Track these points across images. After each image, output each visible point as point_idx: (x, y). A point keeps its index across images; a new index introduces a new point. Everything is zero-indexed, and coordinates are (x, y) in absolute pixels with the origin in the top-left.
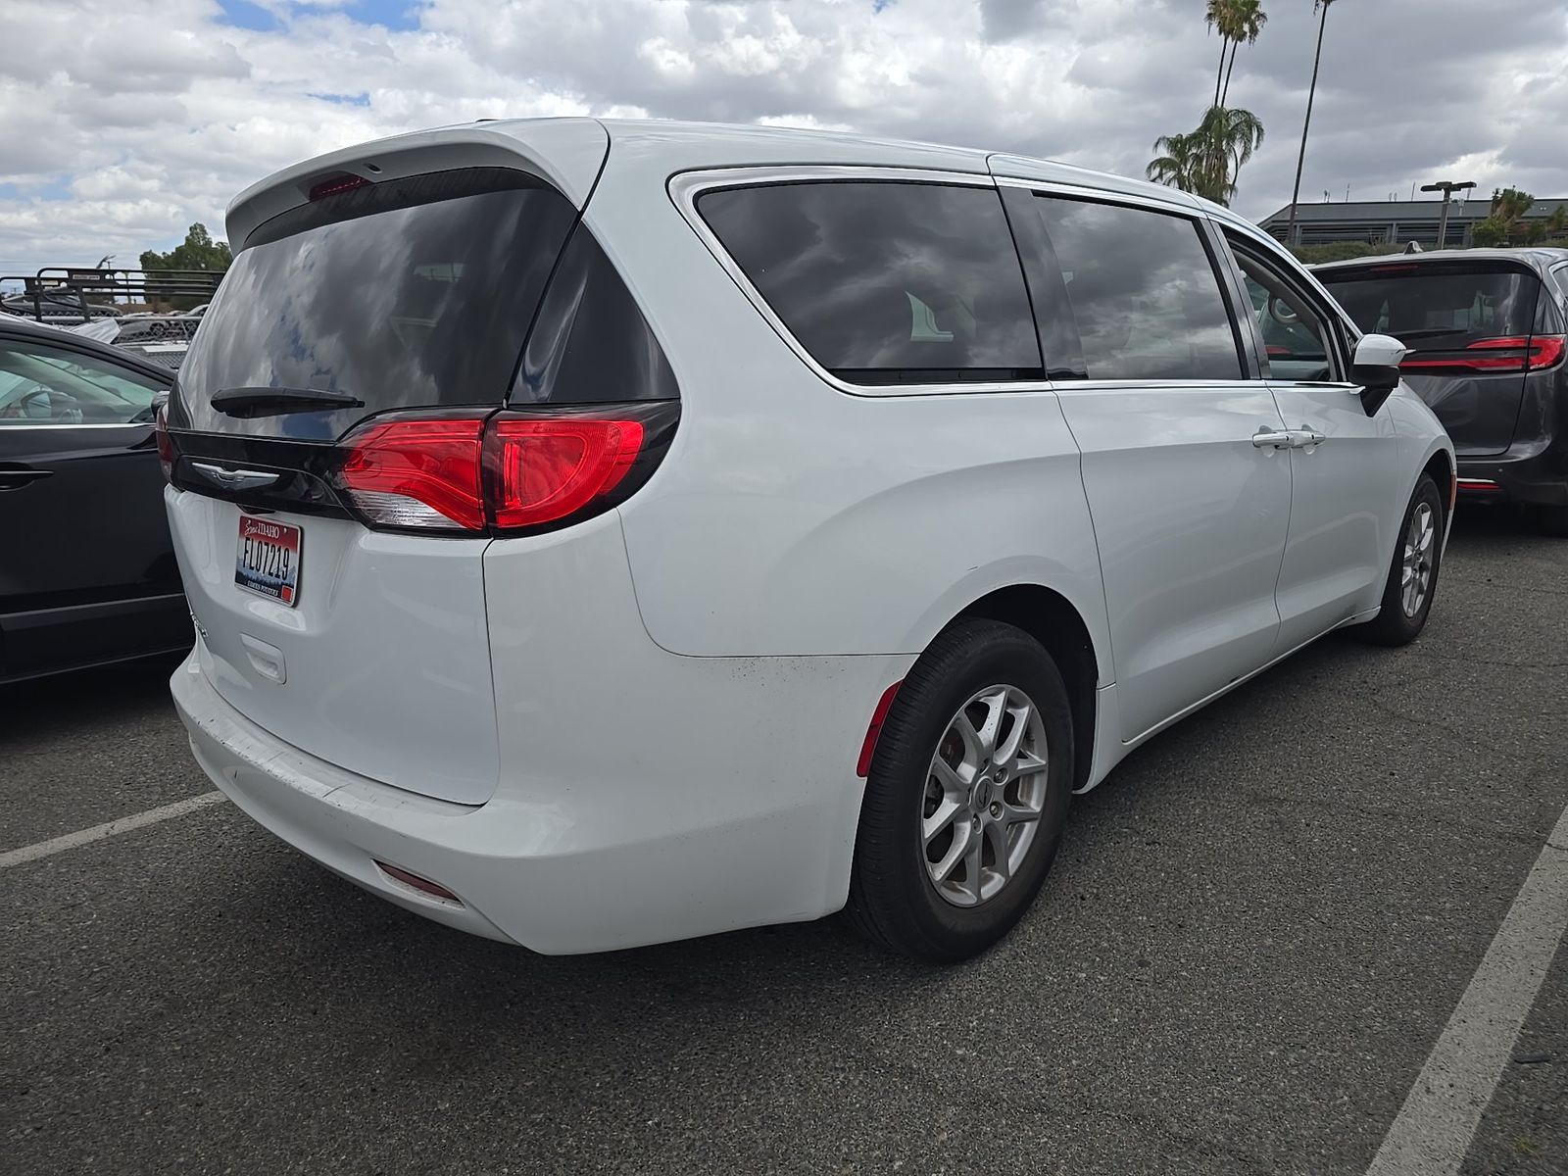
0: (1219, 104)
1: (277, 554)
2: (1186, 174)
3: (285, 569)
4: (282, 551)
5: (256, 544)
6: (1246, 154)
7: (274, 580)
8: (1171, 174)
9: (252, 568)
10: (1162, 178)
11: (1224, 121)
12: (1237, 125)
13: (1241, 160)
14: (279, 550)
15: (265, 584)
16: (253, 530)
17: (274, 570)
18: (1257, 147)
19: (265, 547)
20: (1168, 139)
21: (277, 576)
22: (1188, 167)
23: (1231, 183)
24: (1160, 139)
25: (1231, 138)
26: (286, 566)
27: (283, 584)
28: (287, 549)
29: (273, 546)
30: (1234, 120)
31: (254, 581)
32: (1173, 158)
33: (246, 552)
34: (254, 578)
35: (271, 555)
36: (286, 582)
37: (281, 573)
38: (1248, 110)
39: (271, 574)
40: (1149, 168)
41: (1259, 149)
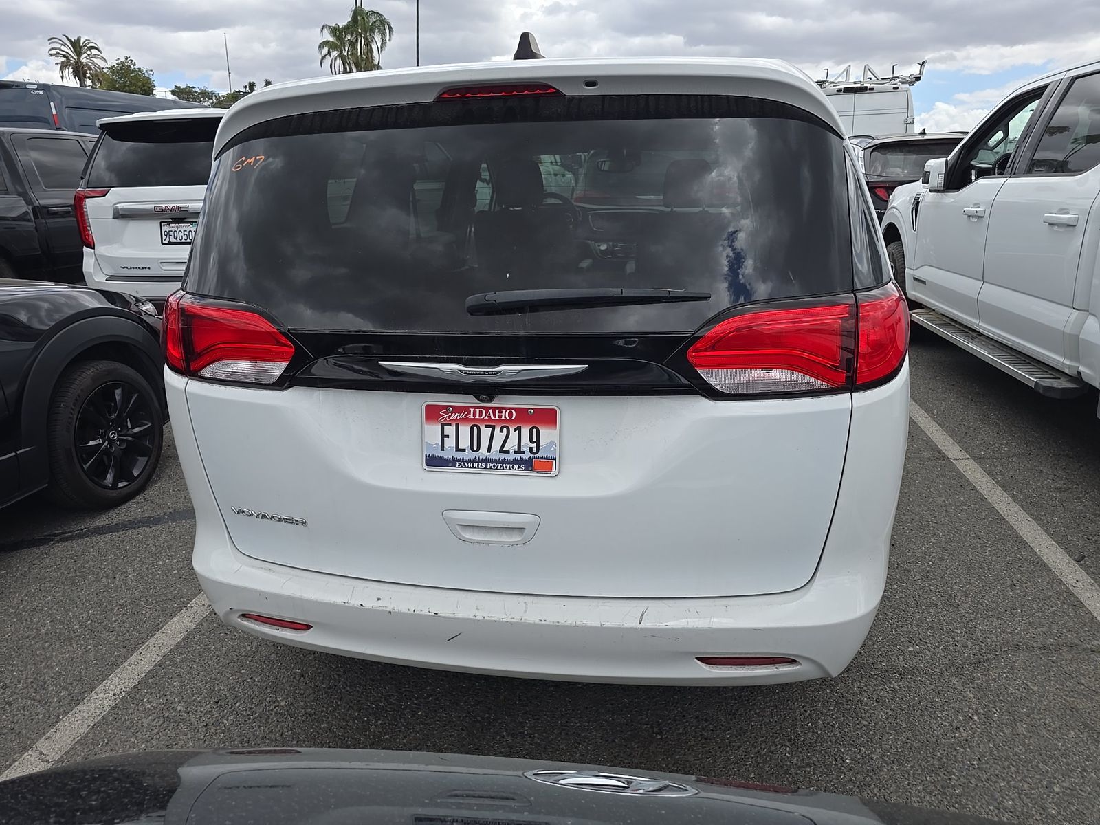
0: (359, 5)
2: (346, 54)
5: (465, 430)
6: (383, 43)
8: (335, 53)
10: (330, 56)
11: (366, 19)
12: (375, 22)
13: (381, 48)
14: (519, 429)
18: (390, 40)
20: (329, 27)
22: (347, 49)
23: (377, 63)
24: (323, 26)
25: (372, 31)
30: (372, 19)
32: (336, 41)
38: (380, 12)
40: (320, 47)
41: (392, 41)
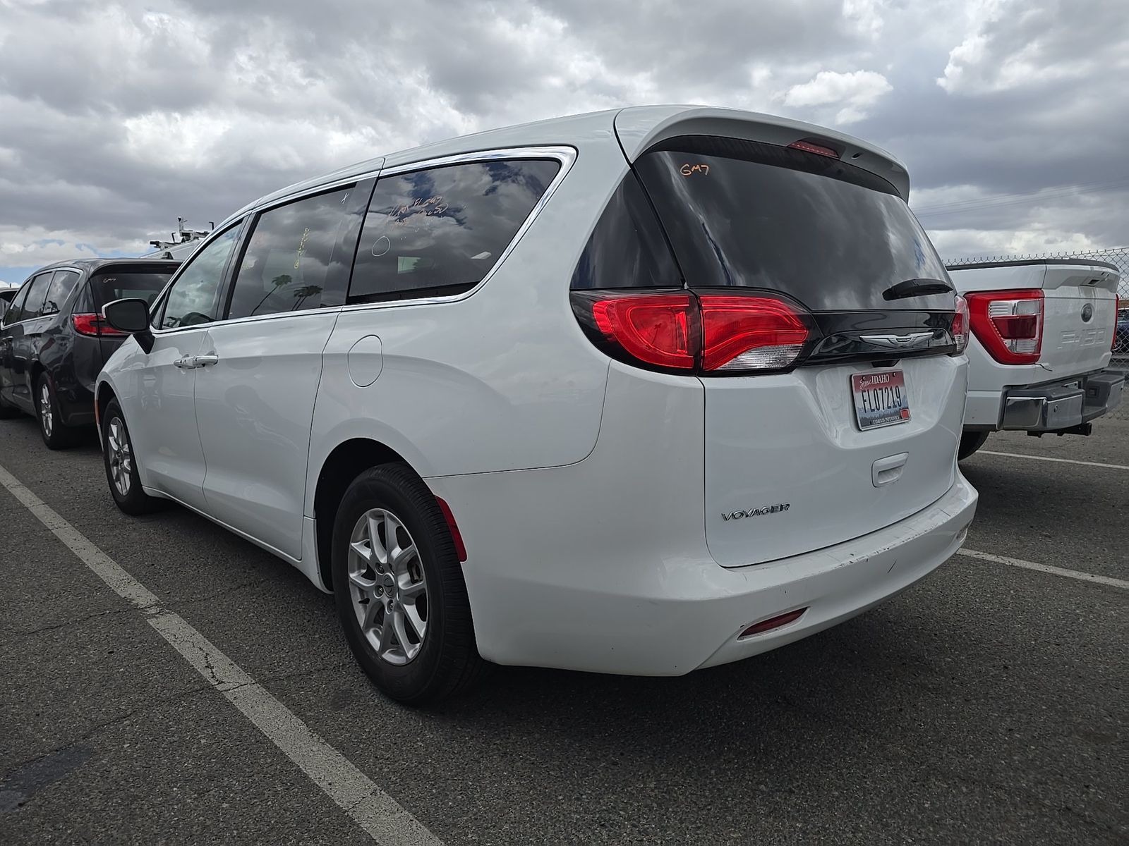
1: (890, 392)
3: (899, 400)
4: (894, 389)
5: (871, 393)
7: (893, 410)
9: (873, 410)
14: (891, 389)
15: (888, 416)
16: (867, 383)
17: (891, 404)
19: (880, 392)
21: (895, 406)
26: (899, 397)
27: (900, 409)
28: (897, 386)
29: (886, 388)
31: (878, 418)
33: (865, 401)
34: (877, 416)
35: (885, 395)
36: (902, 407)
37: (896, 404)
39: (889, 407)
